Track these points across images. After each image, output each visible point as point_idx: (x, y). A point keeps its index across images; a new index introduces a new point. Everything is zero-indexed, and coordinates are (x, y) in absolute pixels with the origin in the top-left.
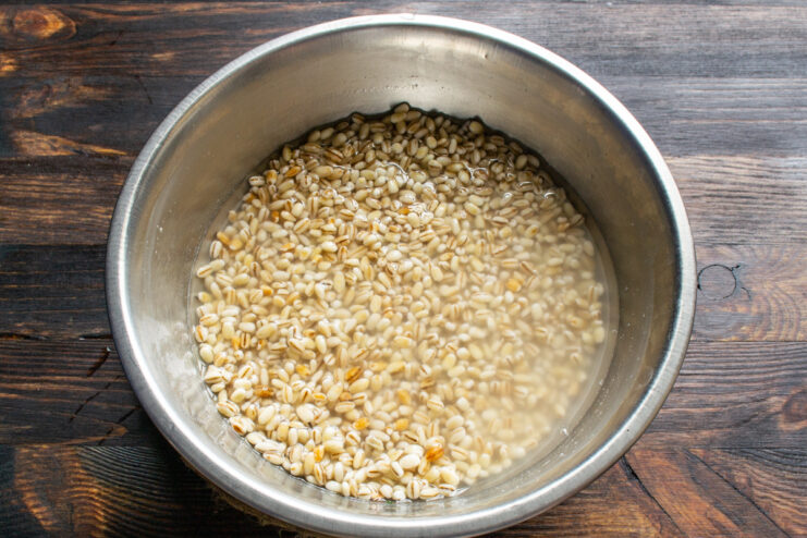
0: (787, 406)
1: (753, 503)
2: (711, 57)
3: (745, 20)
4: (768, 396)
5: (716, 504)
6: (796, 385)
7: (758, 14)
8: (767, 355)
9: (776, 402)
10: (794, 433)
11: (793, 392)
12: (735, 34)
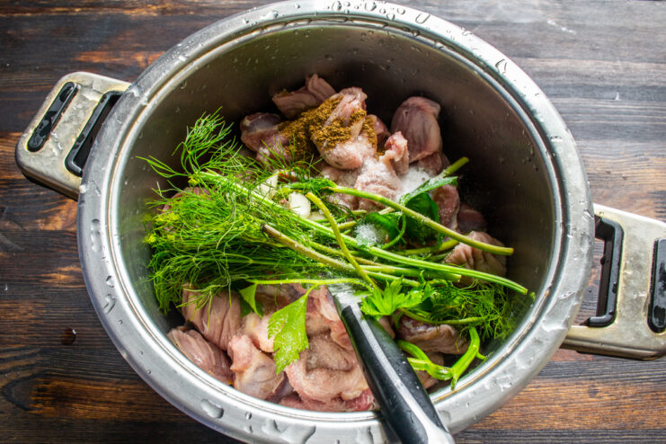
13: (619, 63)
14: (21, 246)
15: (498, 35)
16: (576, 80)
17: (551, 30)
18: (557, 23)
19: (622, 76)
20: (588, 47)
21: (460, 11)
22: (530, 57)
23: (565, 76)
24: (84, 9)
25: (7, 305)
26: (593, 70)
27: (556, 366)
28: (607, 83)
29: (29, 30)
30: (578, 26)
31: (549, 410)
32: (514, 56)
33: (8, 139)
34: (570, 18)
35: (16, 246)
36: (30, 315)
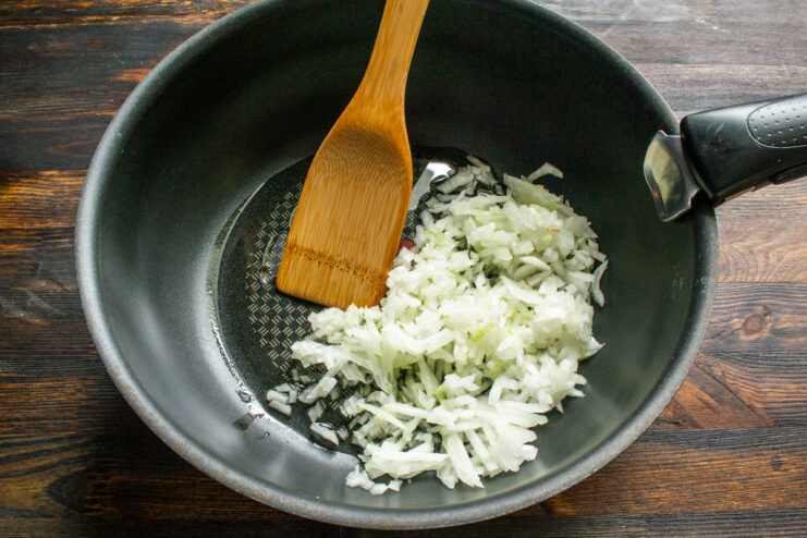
0: (744, 324)
1: (727, 388)
2: (678, 98)
3: (698, 73)
4: (731, 319)
5: (702, 388)
6: (750, 310)
7: (706, 70)
8: (729, 291)
9: (737, 323)
10: (750, 342)
11: (748, 316)
12: (692, 83)
13: (784, 68)
14: (64, 310)
15: (635, 36)
16: (734, 88)
17: (700, 29)
18: (706, 20)
19: (789, 82)
20: (745, 48)
21: (588, 9)
22: (677, 62)
23: (720, 84)
24: (124, 17)
25: (50, 384)
26: (754, 76)
27: (731, 434)
28: (772, 92)
29: (54, 44)
30: (733, 24)
31: (724, 487)
32: (657, 61)
33: (37, 179)
34: (722, 15)
35: (57, 311)
36: (79, 395)
